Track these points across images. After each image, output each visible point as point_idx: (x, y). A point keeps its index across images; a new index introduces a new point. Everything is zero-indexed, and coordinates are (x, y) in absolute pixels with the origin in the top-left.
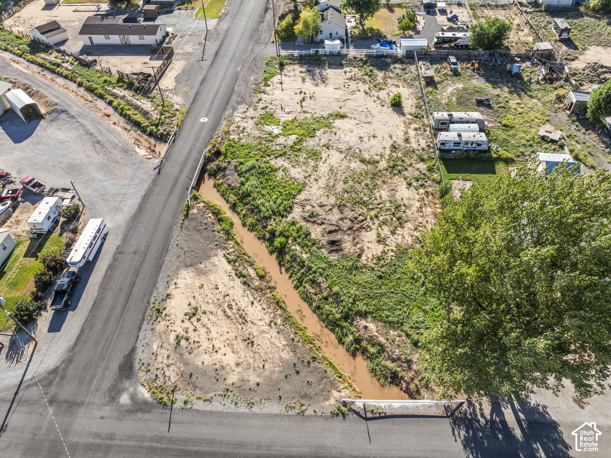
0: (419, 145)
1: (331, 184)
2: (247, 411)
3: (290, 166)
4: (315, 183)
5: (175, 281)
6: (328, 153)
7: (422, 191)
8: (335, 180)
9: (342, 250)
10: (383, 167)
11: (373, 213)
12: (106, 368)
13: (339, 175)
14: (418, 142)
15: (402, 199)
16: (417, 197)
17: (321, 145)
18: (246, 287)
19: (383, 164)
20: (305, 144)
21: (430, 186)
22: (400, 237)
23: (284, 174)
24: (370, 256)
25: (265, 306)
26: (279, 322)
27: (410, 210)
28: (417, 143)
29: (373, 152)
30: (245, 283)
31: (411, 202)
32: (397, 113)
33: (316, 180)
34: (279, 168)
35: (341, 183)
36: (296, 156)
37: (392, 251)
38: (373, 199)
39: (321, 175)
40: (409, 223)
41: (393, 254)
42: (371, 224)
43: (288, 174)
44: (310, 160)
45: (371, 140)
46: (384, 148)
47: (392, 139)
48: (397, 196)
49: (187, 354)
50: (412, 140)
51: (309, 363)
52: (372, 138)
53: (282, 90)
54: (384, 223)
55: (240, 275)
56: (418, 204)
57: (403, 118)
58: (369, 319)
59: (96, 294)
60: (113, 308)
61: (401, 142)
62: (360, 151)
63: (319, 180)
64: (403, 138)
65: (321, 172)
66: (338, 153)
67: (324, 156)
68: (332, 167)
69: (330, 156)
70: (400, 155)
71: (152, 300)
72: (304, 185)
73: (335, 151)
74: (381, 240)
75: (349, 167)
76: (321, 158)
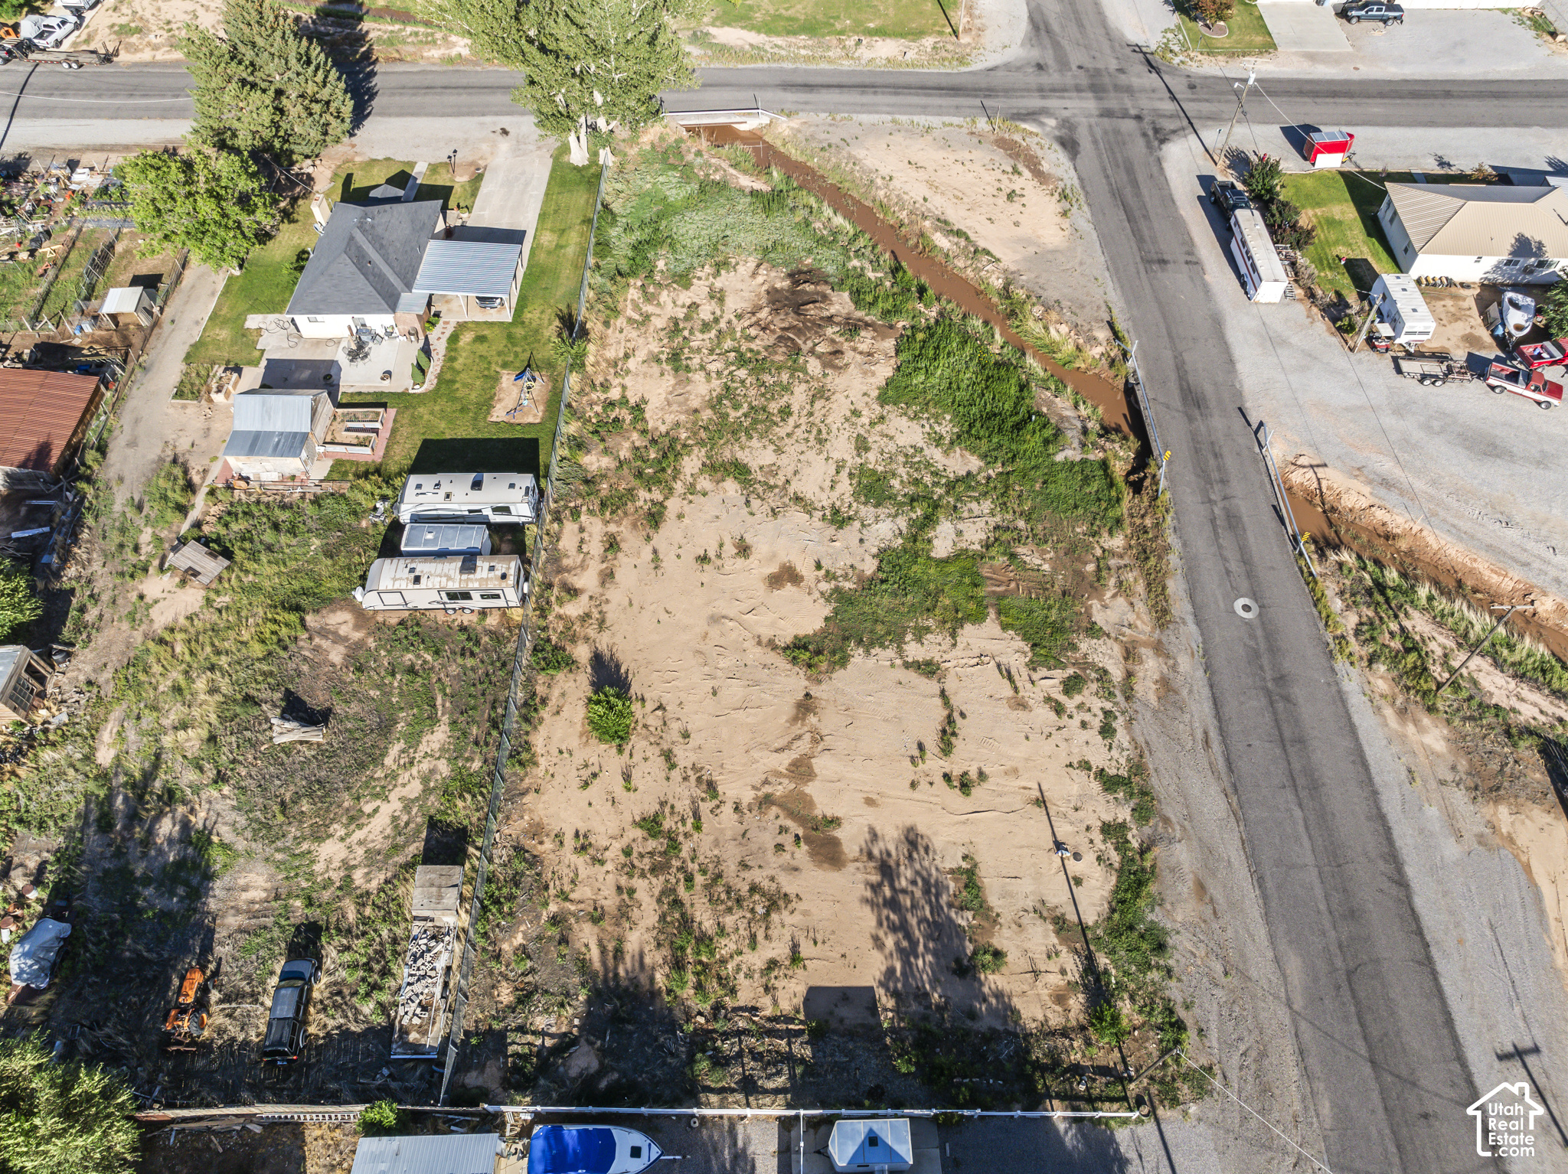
0: (582, 530)
1: (818, 404)
2: (897, 117)
3: (926, 452)
4: (860, 406)
5: (1066, 233)
6: (835, 495)
7: (615, 394)
8: (811, 414)
9: (791, 275)
10: (693, 456)
11: (728, 344)
12: (1095, 142)
13: (803, 427)
14: (582, 541)
15: (662, 374)
16: (628, 381)
17: (857, 524)
18: (942, 218)
19: (691, 464)
20: (902, 523)
21: (591, 404)
22: (679, 303)
23: (937, 428)
24: (741, 269)
25: (906, 197)
26: (879, 182)
27: (651, 352)
28: (585, 535)
29: (714, 499)
30: (946, 222)
31: (645, 368)
32: (618, 666)
33: (856, 413)
34: (952, 443)
35: (795, 408)
36: (916, 482)
37: (699, 279)
38: (726, 372)
39: (846, 425)
40: (660, 326)
41: (699, 274)
42: (735, 321)
43: (927, 429)
44: (880, 469)
45: (716, 546)
46: (680, 516)
47: (655, 552)
48: (672, 381)
49: (997, 158)
50: (595, 547)
51: (830, 145)
52: (712, 554)
53: (1041, 802)
54: (706, 327)
55: (959, 233)
56: (631, 364)
57: (603, 642)
58: (747, 190)
59: (1182, 212)
60: (1138, 194)
61: (630, 538)
62: (747, 503)
63: (848, 414)
64: (620, 555)
65: (847, 434)
66: (809, 496)
67: (845, 486)
68: (820, 452)
69: (828, 483)
70: (643, 494)
71: (1085, 208)
72: (883, 399)
73: (819, 505)
74: (718, 296)
75: (779, 451)
76: (851, 475)
